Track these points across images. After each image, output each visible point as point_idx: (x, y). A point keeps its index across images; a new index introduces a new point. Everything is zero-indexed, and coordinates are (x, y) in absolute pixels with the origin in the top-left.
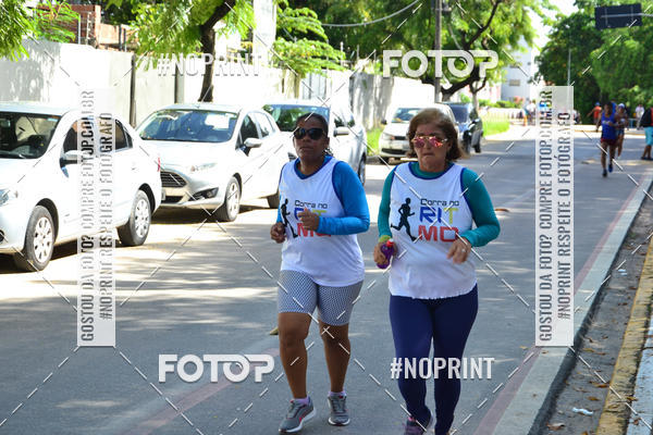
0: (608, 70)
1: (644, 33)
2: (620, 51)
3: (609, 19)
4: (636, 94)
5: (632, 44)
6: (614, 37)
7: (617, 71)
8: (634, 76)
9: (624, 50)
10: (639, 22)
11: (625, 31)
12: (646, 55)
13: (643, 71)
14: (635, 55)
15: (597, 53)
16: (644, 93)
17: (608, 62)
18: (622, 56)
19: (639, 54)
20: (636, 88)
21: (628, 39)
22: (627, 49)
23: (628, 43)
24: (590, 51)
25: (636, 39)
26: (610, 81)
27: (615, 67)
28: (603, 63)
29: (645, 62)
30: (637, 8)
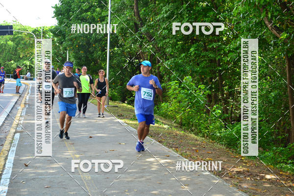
1: (15, 38)
2: (5, 46)
5: (10, 43)
7: (4, 54)
8: (11, 57)
9: (7, 46)
10: (12, 33)
11: (6, 37)
12: (16, 48)
13: (15, 55)
14: (11, 48)
16: (16, 64)
18: (6, 48)
19: (13, 47)
20: (12, 62)
21: (9, 41)
22: (9, 45)
23: (8, 42)
25: (11, 41)
26: (1, 58)
29: (16, 51)
30: (11, 27)
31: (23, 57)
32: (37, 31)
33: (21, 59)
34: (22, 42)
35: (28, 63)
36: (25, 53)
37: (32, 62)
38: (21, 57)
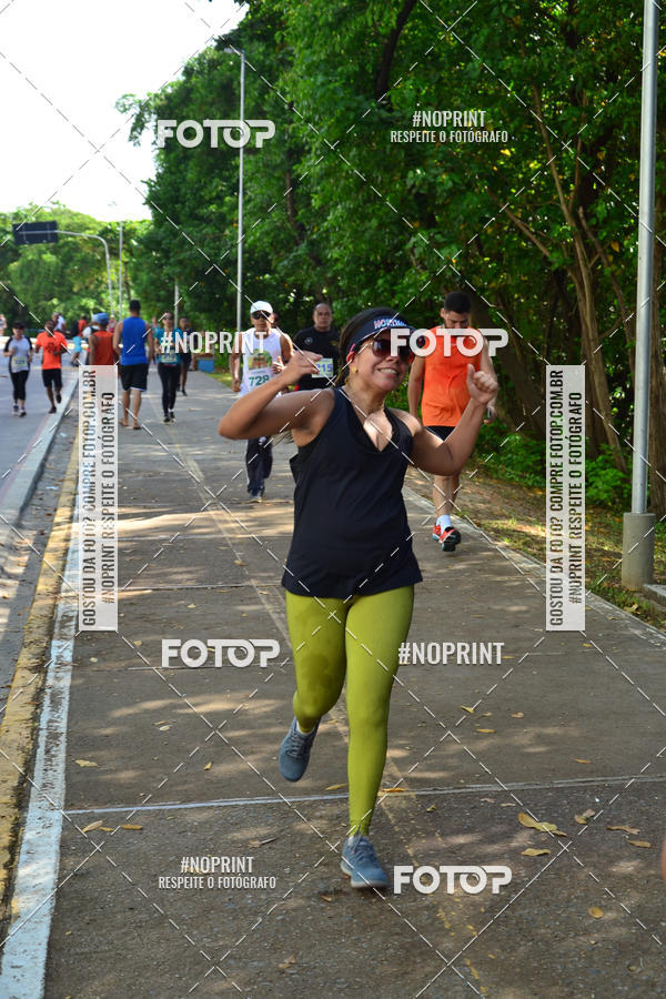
0: (26, 283)
1: (60, 247)
2: (38, 263)
3: (27, 235)
4: (54, 306)
5: (49, 257)
6: (30, 252)
7: (36, 284)
8: (52, 290)
9: (41, 264)
10: (55, 238)
11: (42, 246)
12: (63, 268)
13: (60, 285)
14: (52, 269)
15: (14, 266)
16: (63, 305)
17: (26, 274)
18: (40, 270)
19: (57, 268)
20: (55, 301)
21: (45, 253)
22: (45, 263)
23: (44, 257)
24: (8, 263)
25: (52, 253)
26: (30, 294)
27: (33, 280)
28: (22, 276)
29: (62, 276)
30: (54, 225)
31: (81, 290)
32: (111, 231)
33: (76, 294)
34: (78, 256)
35: (91, 304)
36: (84, 282)
37: (100, 302)
38: (75, 290)
